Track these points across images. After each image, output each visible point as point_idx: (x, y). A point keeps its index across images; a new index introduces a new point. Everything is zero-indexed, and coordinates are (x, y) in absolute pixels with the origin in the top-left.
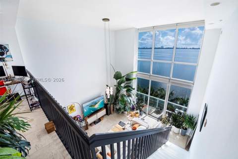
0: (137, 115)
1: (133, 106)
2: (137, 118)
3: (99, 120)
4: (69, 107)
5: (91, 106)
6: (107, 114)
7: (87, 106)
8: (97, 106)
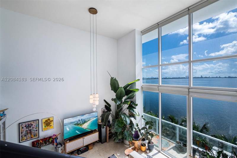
0: (143, 148)
1: (136, 132)
2: (143, 154)
3: (87, 148)
4: (44, 121)
5: (77, 124)
6: (101, 140)
7: (71, 123)
8: (85, 126)
